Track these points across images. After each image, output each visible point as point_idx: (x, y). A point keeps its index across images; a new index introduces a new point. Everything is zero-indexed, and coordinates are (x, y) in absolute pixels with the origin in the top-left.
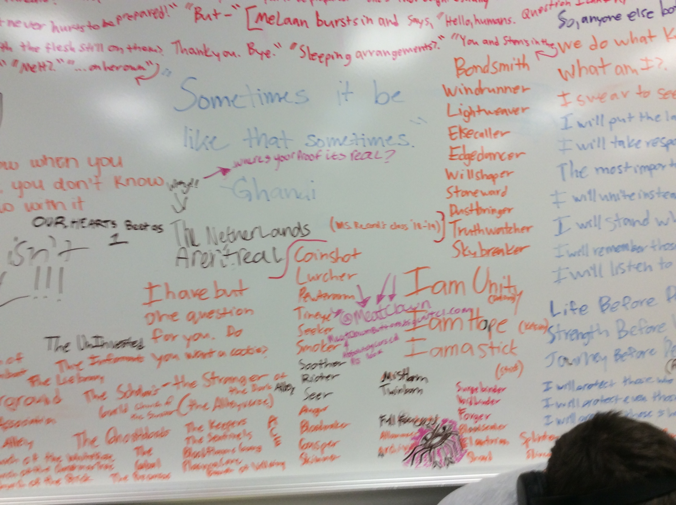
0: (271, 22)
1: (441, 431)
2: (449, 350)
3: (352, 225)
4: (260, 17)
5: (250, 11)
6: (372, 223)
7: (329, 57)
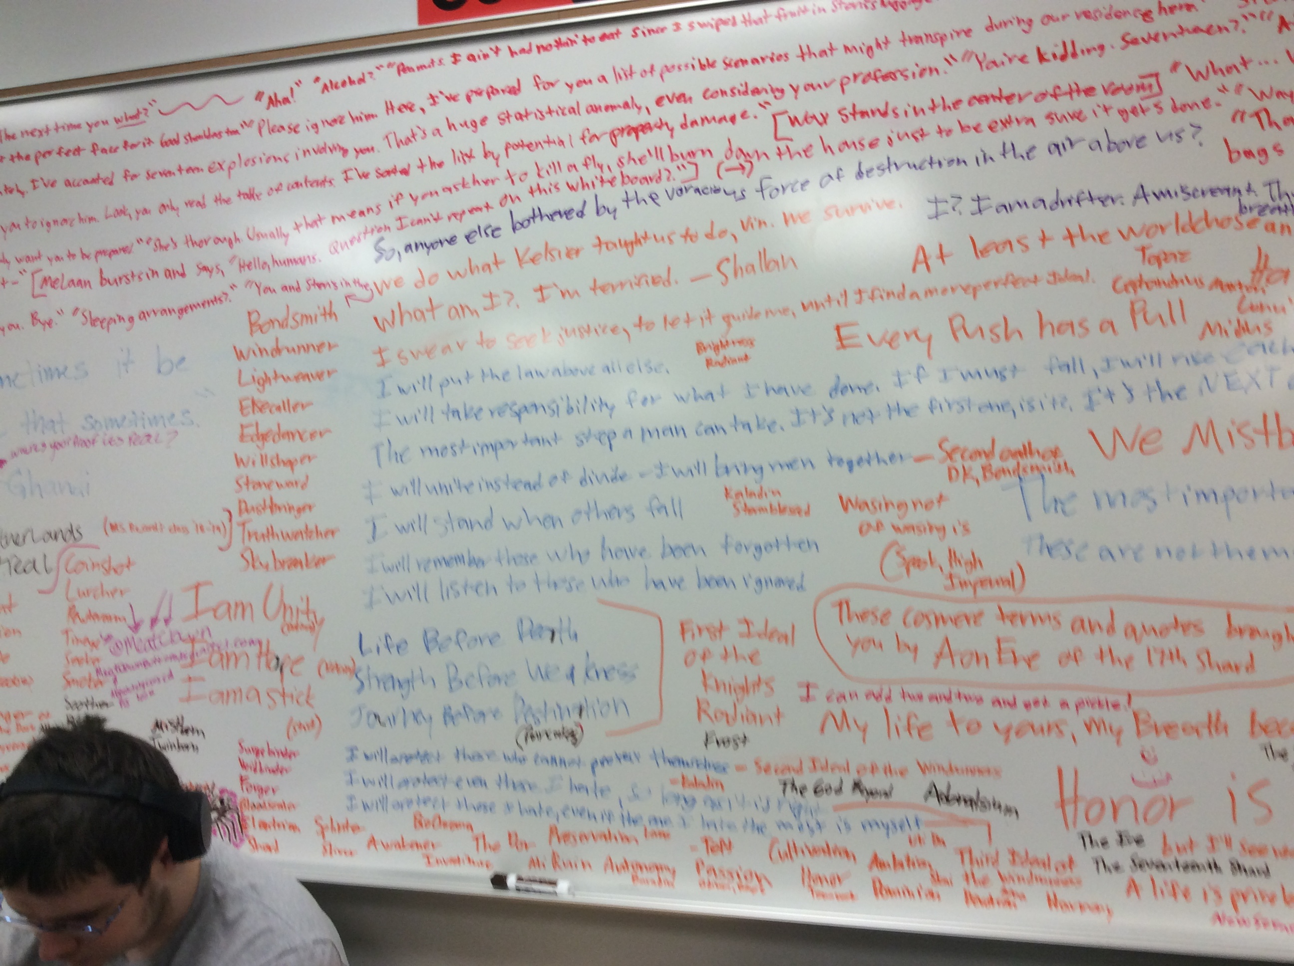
0: (56, 286)
1: (218, 804)
2: (232, 696)
3: (127, 527)
4: (45, 280)
5: (35, 276)
6: (149, 525)
7: (112, 321)
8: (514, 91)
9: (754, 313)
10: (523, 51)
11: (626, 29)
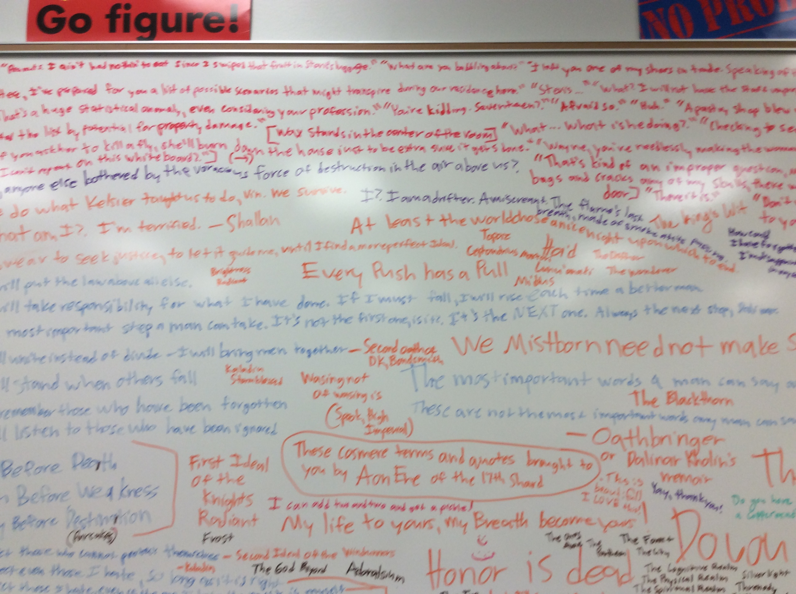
8: (92, 92)
9: (251, 251)
10: (99, 67)
11: (172, 61)
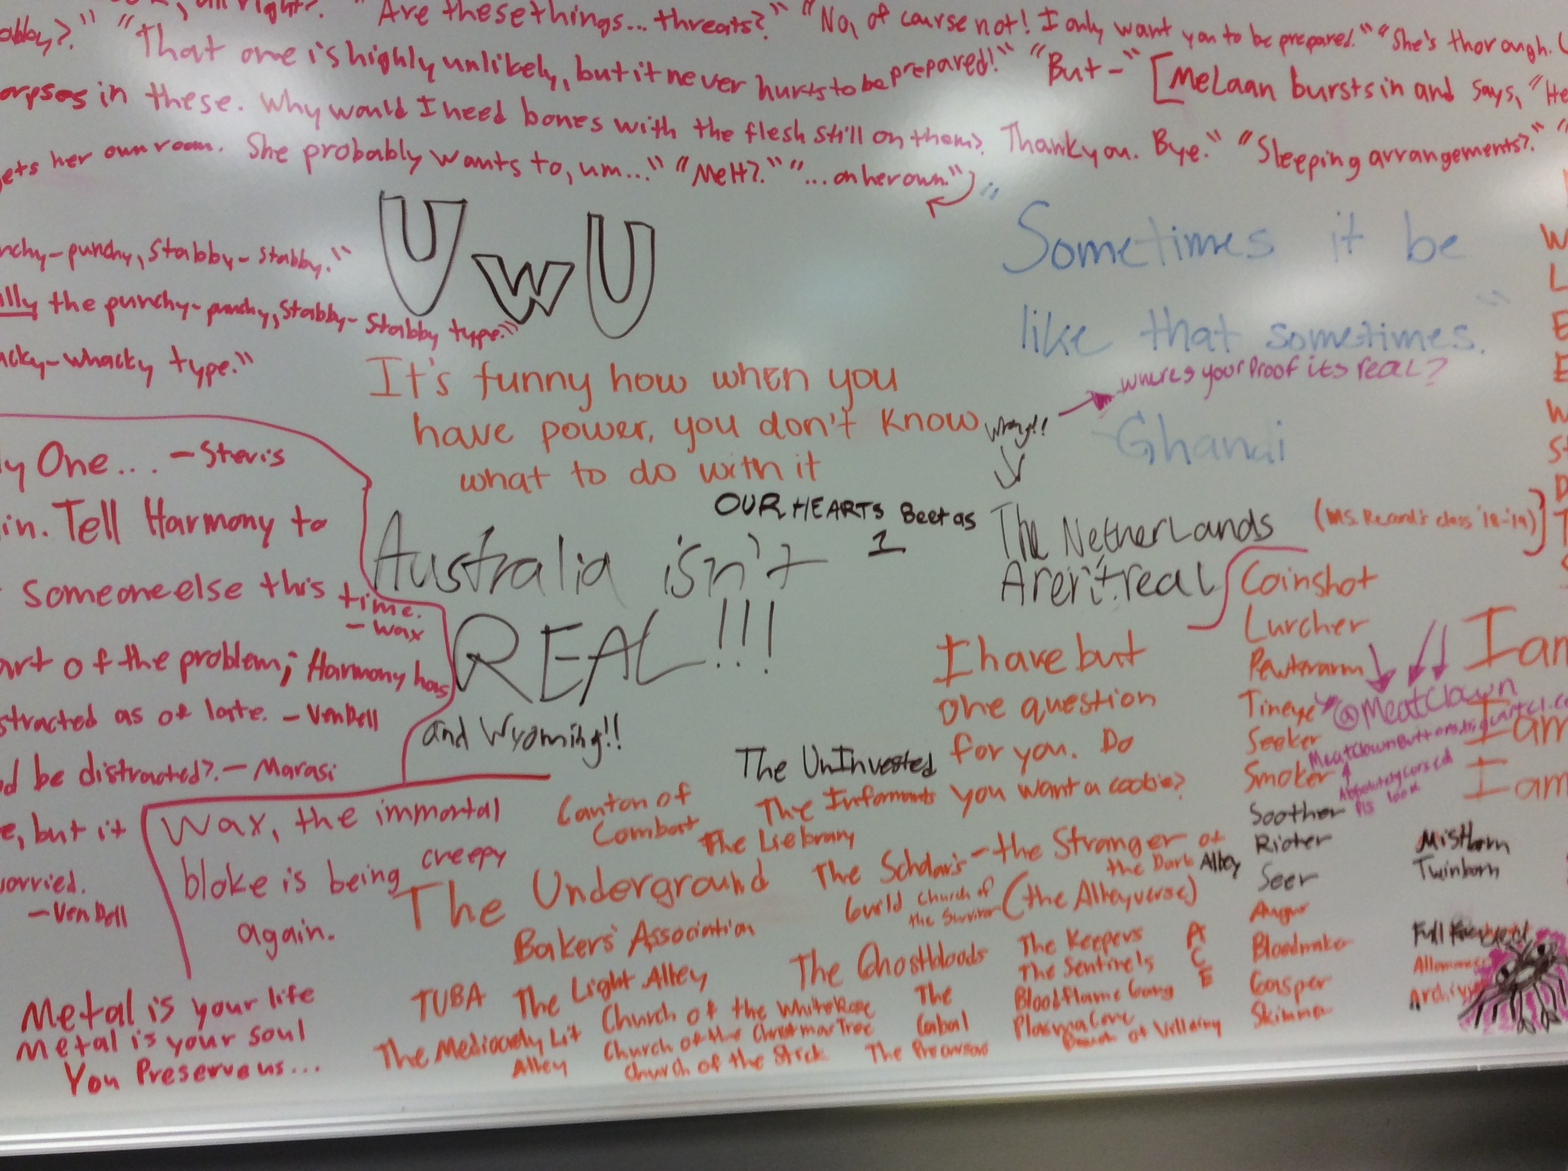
0: (1202, 87)
1: (1535, 954)
2: (1554, 785)
3: (1359, 517)
4: (1181, 75)
5: (1158, 61)
6: (1399, 513)
7: (1316, 161)
